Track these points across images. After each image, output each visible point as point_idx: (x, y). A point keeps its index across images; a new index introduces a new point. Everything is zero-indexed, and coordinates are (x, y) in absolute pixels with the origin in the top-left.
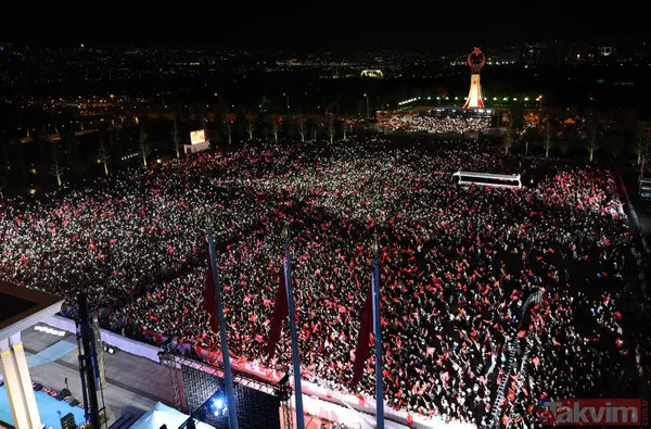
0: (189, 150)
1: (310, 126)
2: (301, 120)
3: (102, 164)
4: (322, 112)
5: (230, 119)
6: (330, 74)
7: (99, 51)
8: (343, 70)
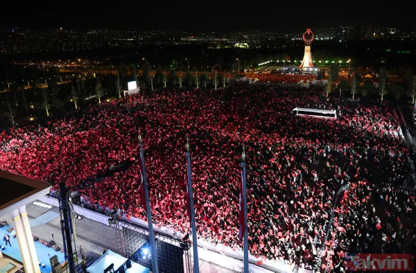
0: (127, 94)
1: (202, 79)
2: (196, 75)
3: (73, 102)
4: (210, 70)
5: (152, 74)
6: (215, 46)
7: (71, 32)
8: (223, 43)
